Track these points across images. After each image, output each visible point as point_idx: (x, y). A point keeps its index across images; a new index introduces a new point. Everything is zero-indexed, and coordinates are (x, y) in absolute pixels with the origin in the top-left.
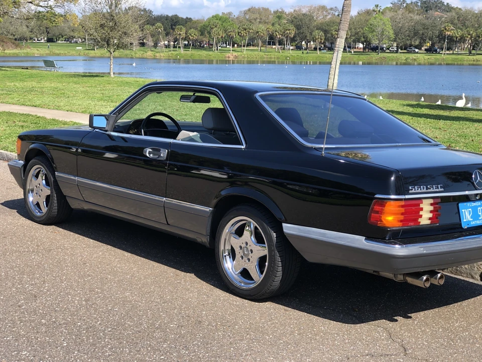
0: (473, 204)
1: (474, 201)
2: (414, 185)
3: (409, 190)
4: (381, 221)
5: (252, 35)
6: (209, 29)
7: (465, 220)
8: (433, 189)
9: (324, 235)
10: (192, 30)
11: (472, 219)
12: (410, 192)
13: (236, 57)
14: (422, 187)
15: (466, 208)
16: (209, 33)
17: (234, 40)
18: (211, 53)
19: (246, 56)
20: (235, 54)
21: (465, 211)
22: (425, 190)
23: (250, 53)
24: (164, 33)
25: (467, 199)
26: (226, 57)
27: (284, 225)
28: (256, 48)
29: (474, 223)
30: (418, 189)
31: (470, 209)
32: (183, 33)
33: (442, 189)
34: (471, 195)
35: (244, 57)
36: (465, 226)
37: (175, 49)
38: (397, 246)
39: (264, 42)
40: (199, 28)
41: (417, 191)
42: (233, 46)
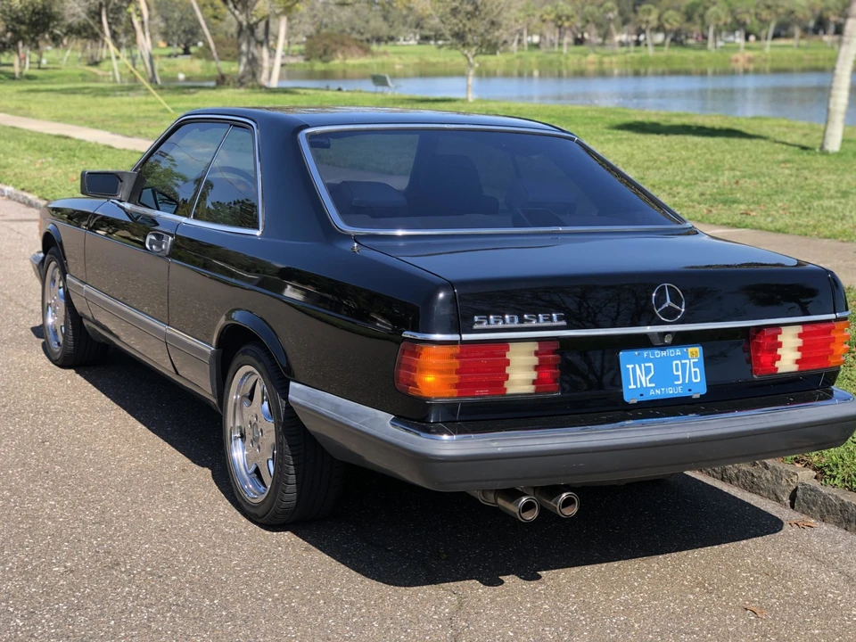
0: (658, 354)
1: (664, 346)
2: (486, 313)
3: (474, 323)
4: (415, 384)
5: (783, 17)
6: (701, 10)
7: (632, 386)
8: (538, 321)
9: (337, 407)
10: (671, 12)
11: (653, 385)
12: (476, 327)
13: (750, 60)
14: (507, 317)
15: (640, 361)
16: (702, 17)
17: (749, 28)
18: (702, 53)
19: (770, 57)
20: (750, 54)
21: (634, 369)
22: (516, 324)
23: (777, 51)
24: (619, 20)
25: (643, 342)
26: (731, 61)
27: (292, 384)
28: (790, 42)
29: (658, 392)
30: (496, 322)
31: (651, 364)
32: (653, 18)
33: (563, 323)
34: (653, 334)
35: (765, 60)
36: (630, 398)
37: (638, 48)
38: (445, 437)
39: (805, 30)
40: (683, 9)
41: (493, 326)
42: (747, 38)
